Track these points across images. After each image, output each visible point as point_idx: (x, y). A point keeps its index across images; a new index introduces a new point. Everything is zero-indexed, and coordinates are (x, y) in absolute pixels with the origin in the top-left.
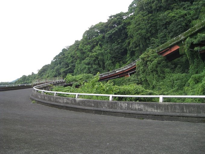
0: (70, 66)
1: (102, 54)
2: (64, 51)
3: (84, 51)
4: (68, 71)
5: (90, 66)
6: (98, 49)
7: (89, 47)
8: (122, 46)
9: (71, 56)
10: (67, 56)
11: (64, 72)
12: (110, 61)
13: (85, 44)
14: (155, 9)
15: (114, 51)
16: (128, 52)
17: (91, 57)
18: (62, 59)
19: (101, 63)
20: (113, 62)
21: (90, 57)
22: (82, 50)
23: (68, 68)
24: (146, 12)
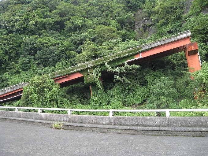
14: (17, 30)
24: (5, 31)
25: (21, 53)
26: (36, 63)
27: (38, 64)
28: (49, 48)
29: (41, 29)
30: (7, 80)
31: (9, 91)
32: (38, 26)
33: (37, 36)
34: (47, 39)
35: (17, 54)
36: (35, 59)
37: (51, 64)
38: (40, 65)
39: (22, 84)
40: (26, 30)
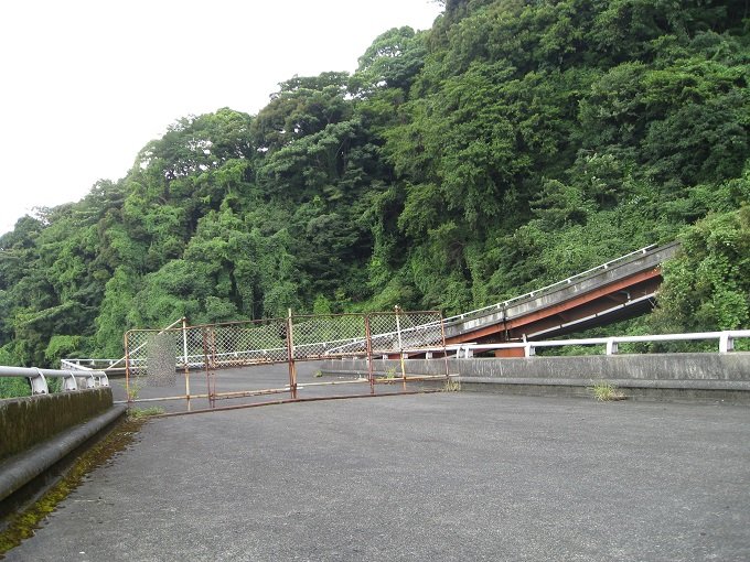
0: (63, 297)
1: (253, 250)
2: (29, 229)
3: (150, 228)
4: (60, 324)
5: (192, 303)
6: (230, 223)
7: (173, 212)
8: (347, 219)
9: (77, 252)
10: (52, 251)
11: (36, 326)
12: (290, 286)
13: (152, 199)
15: (310, 239)
16: (377, 247)
17: (200, 257)
18: (17, 263)
19: (246, 291)
20: (300, 292)
21: (192, 257)
22: (139, 222)
23: (56, 310)
25: (579, 143)
26: (648, 173)
27: (659, 179)
28: (707, 101)
29: (651, 32)
30: (538, 250)
31: (585, 287)
32: (636, 24)
33: (637, 65)
34: (690, 68)
35: (562, 146)
36: (642, 160)
37: (719, 168)
38: (667, 180)
39: (642, 255)
40: (588, 49)
